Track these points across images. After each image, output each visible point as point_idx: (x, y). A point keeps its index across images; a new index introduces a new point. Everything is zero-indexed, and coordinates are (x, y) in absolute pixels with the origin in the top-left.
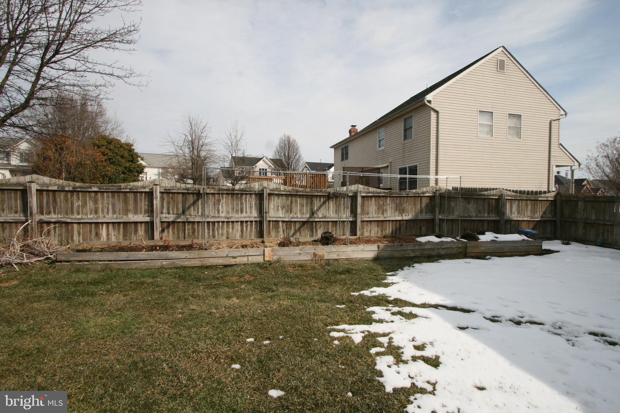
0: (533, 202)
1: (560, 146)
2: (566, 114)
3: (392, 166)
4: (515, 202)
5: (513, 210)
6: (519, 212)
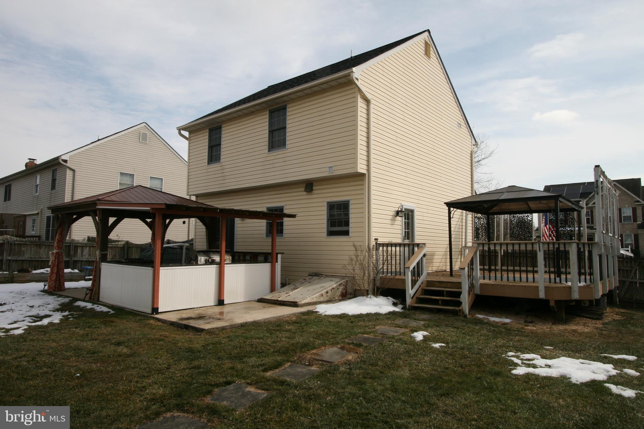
3: (43, 213)
5: (84, 253)
6: (90, 255)
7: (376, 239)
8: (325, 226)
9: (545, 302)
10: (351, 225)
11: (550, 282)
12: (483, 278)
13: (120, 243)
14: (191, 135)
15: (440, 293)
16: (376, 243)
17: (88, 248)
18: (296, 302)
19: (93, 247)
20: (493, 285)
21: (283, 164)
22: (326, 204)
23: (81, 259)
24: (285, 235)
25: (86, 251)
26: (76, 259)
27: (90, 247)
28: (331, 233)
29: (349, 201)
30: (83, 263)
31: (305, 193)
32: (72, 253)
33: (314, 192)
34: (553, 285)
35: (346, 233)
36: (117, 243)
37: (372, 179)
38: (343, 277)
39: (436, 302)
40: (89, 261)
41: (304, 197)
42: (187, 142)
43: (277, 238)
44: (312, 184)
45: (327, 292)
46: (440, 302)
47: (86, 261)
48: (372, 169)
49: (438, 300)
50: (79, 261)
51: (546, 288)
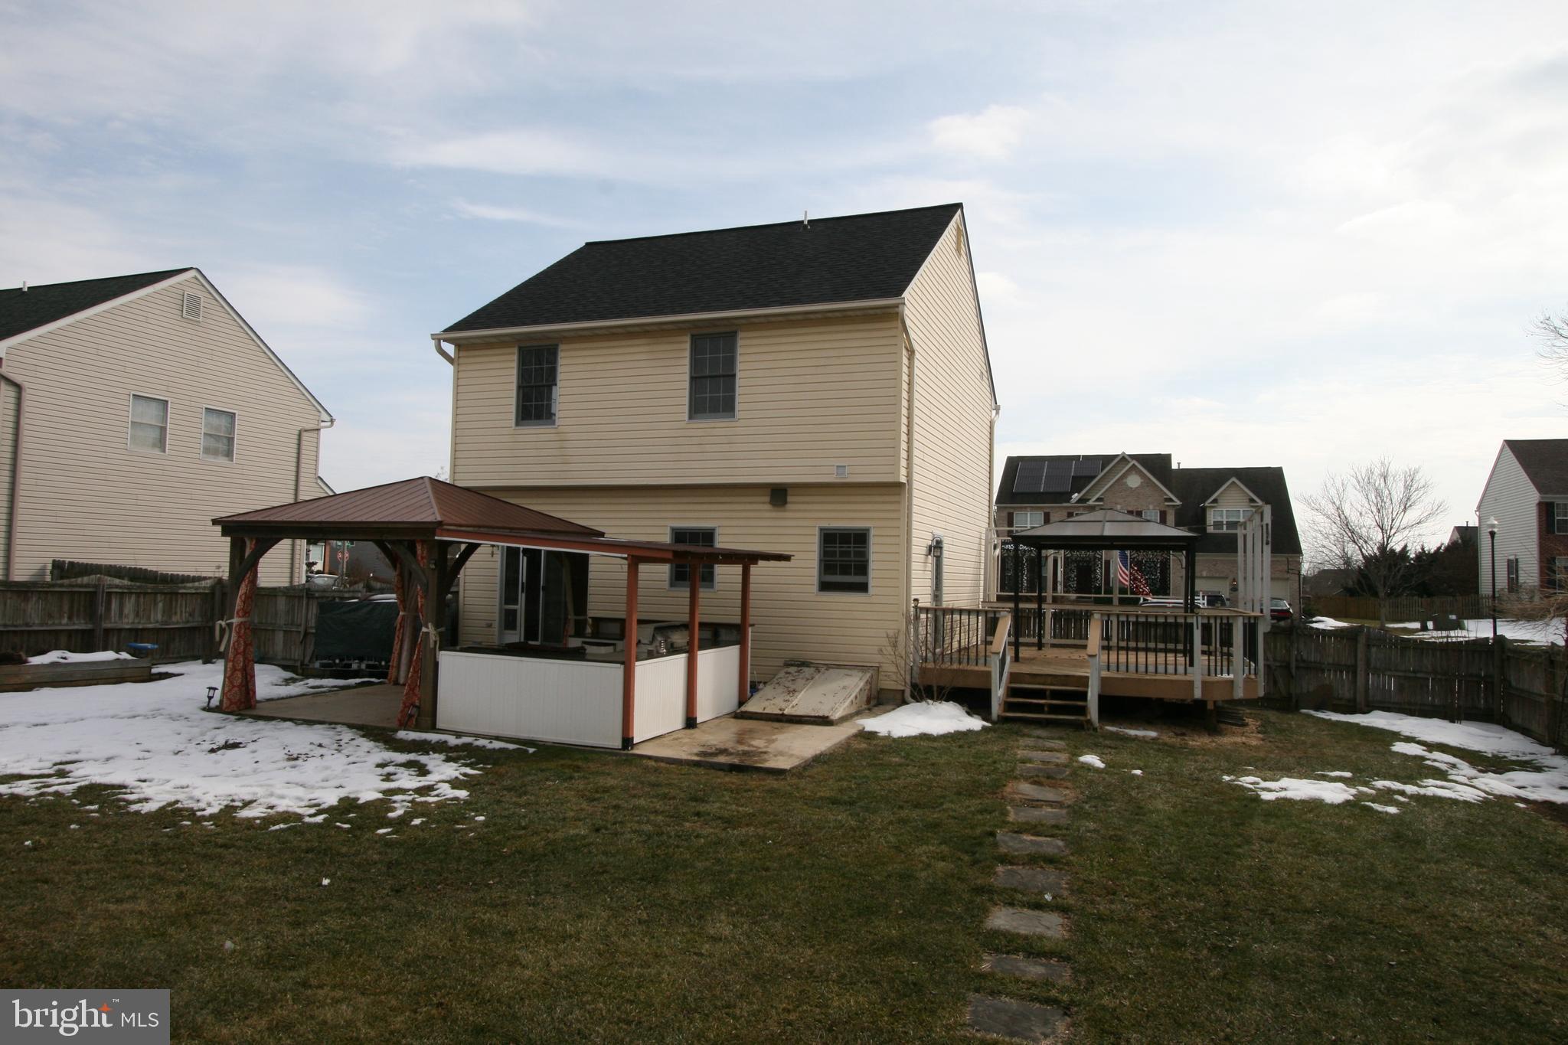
0: (168, 596)
1: (319, 481)
2: (332, 421)
4: (130, 598)
5: (126, 611)
6: (137, 615)
7: (916, 600)
8: (815, 572)
9: (1200, 704)
10: (872, 574)
11: (1209, 675)
12: (1106, 668)
13: (203, 584)
14: (461, 354)
15: (1040, 694)
16: (916, 607)
17: (133, 597)
18: (827, 717)
19: (145, 594)
20: (1123, 679)
21: (726, 447)
22: (817, 532)
23: (120, 626)
24: (717, 586)
25: (129, 605)
26: (109, 626)
27: (138, 594)
28: (825, 586)
29: (868, 530)
30: (123, 634)
31: (768, 507)
32: (101, 610)
33: (789, 506)
34: (1213, 678)
35: (863, 588)
36: (196, 584)
37: (915, 493)
38: (863, 668)
39: (1039, 708)
40: (137, 630)
41: (768, 515)
42: (451, 367)
43: (701, 590)
44: (785, 490)
45: (856, 697)
46: (1046, 709)
47: (129, 629)
48: (915, 477)
49: (1042, 705)
50: (112, 630)
51: (1204, 683)
